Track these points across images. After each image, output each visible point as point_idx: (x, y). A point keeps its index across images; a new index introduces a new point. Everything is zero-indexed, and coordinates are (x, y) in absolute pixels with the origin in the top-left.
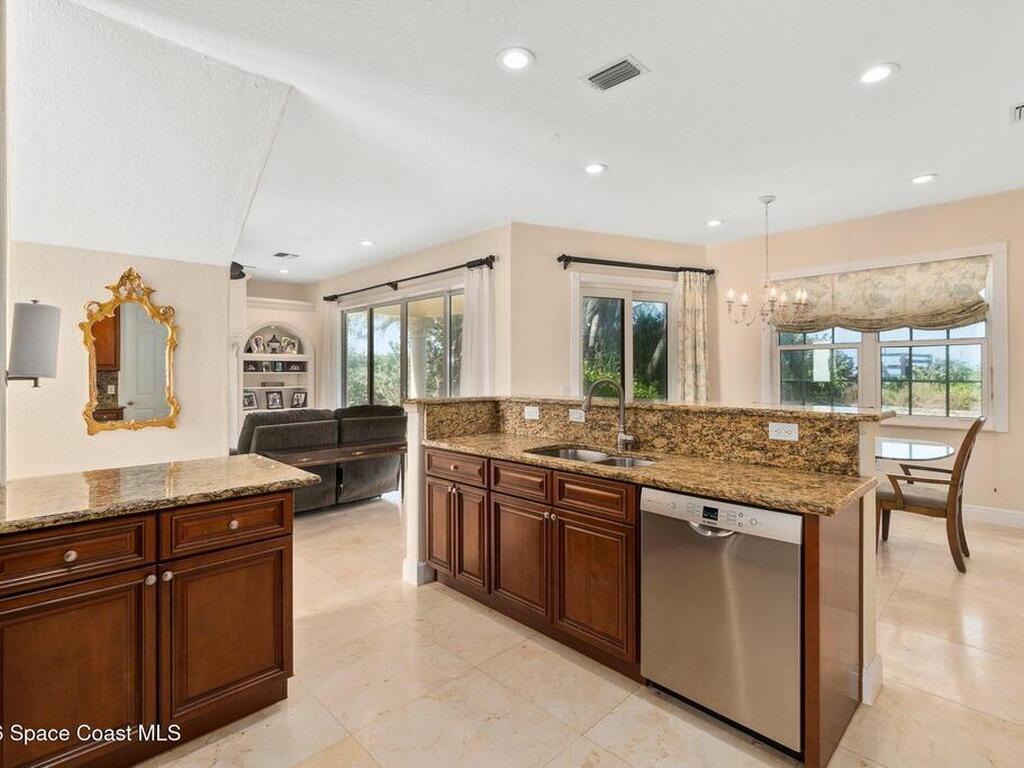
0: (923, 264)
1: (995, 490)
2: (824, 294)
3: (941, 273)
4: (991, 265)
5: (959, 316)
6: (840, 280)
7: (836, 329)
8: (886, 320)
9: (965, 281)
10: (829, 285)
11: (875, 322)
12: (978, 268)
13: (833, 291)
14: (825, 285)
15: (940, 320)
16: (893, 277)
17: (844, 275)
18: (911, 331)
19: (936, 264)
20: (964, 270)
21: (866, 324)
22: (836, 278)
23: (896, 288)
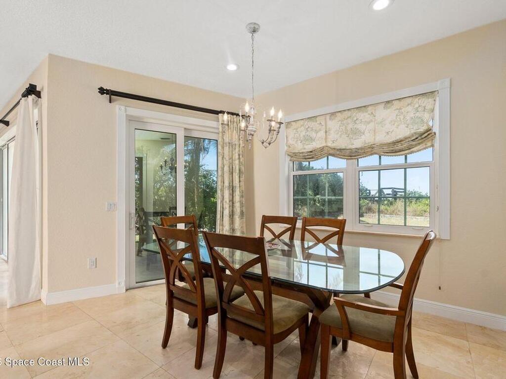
0: (388, 102)
1: (440, 288)
2: (320, 130)
3: (400, 109)
4: (437, 99)
5: (414, 143)
6: (330, 119)
7: (330, 157)
8: (361, 149)
9: (418, 114)
10: (323, 123)
11: (354, 151)
12: (427, 102)
13: (326, 128)
14: (320, 123)
15: (399, 147)
16: (366, 114)
17: (333, 114)
18: (380, 157)
19: (397, 101)
20: (417, 106)
21: (348, 153)
22: (328, 117)
23: (369, 123)
